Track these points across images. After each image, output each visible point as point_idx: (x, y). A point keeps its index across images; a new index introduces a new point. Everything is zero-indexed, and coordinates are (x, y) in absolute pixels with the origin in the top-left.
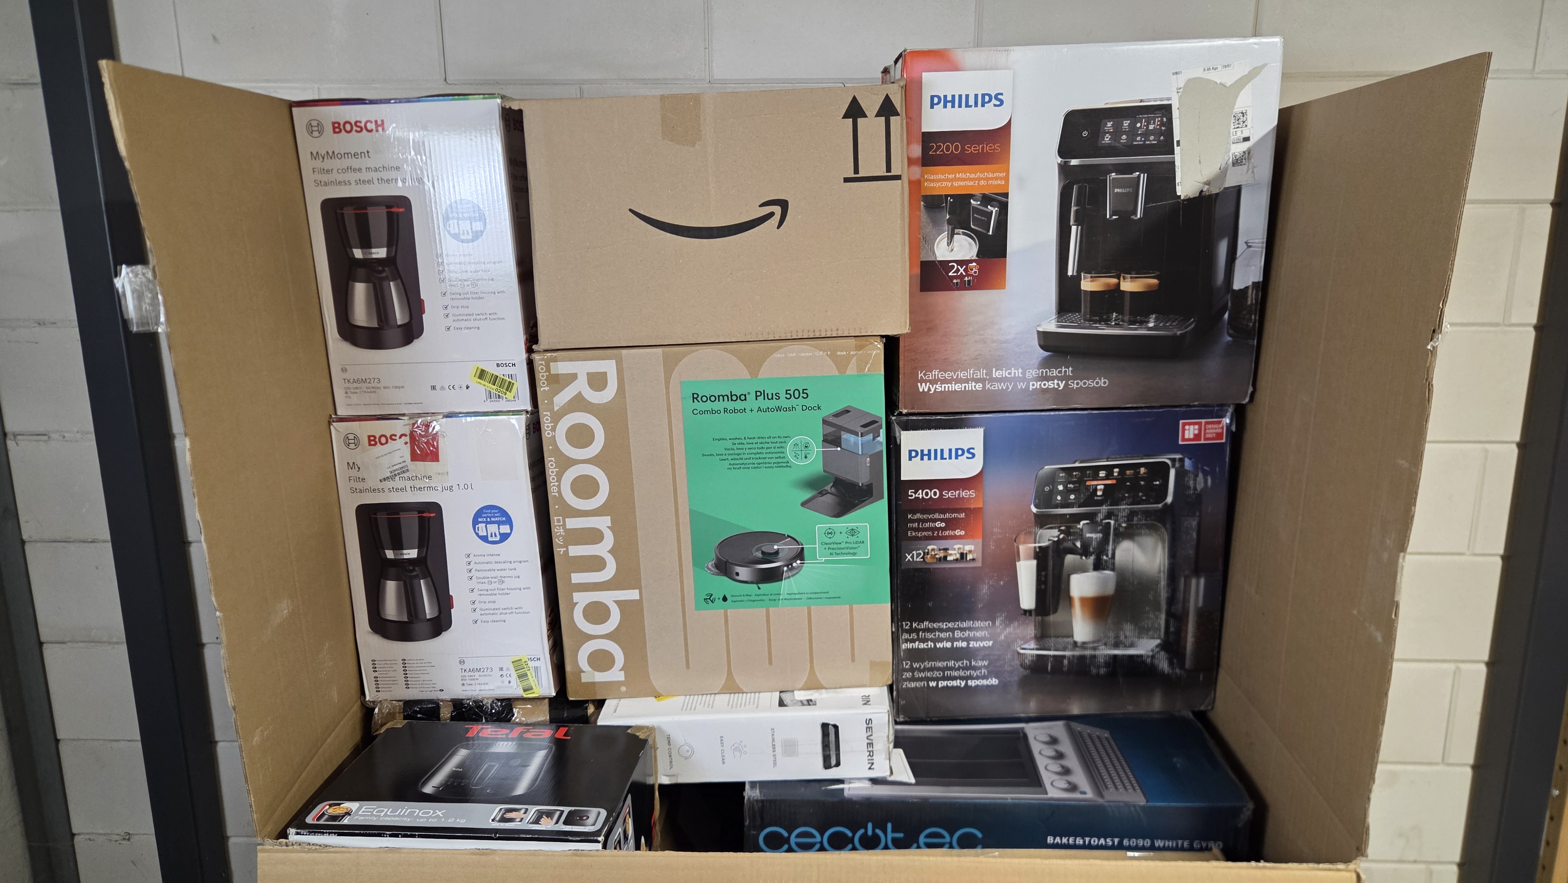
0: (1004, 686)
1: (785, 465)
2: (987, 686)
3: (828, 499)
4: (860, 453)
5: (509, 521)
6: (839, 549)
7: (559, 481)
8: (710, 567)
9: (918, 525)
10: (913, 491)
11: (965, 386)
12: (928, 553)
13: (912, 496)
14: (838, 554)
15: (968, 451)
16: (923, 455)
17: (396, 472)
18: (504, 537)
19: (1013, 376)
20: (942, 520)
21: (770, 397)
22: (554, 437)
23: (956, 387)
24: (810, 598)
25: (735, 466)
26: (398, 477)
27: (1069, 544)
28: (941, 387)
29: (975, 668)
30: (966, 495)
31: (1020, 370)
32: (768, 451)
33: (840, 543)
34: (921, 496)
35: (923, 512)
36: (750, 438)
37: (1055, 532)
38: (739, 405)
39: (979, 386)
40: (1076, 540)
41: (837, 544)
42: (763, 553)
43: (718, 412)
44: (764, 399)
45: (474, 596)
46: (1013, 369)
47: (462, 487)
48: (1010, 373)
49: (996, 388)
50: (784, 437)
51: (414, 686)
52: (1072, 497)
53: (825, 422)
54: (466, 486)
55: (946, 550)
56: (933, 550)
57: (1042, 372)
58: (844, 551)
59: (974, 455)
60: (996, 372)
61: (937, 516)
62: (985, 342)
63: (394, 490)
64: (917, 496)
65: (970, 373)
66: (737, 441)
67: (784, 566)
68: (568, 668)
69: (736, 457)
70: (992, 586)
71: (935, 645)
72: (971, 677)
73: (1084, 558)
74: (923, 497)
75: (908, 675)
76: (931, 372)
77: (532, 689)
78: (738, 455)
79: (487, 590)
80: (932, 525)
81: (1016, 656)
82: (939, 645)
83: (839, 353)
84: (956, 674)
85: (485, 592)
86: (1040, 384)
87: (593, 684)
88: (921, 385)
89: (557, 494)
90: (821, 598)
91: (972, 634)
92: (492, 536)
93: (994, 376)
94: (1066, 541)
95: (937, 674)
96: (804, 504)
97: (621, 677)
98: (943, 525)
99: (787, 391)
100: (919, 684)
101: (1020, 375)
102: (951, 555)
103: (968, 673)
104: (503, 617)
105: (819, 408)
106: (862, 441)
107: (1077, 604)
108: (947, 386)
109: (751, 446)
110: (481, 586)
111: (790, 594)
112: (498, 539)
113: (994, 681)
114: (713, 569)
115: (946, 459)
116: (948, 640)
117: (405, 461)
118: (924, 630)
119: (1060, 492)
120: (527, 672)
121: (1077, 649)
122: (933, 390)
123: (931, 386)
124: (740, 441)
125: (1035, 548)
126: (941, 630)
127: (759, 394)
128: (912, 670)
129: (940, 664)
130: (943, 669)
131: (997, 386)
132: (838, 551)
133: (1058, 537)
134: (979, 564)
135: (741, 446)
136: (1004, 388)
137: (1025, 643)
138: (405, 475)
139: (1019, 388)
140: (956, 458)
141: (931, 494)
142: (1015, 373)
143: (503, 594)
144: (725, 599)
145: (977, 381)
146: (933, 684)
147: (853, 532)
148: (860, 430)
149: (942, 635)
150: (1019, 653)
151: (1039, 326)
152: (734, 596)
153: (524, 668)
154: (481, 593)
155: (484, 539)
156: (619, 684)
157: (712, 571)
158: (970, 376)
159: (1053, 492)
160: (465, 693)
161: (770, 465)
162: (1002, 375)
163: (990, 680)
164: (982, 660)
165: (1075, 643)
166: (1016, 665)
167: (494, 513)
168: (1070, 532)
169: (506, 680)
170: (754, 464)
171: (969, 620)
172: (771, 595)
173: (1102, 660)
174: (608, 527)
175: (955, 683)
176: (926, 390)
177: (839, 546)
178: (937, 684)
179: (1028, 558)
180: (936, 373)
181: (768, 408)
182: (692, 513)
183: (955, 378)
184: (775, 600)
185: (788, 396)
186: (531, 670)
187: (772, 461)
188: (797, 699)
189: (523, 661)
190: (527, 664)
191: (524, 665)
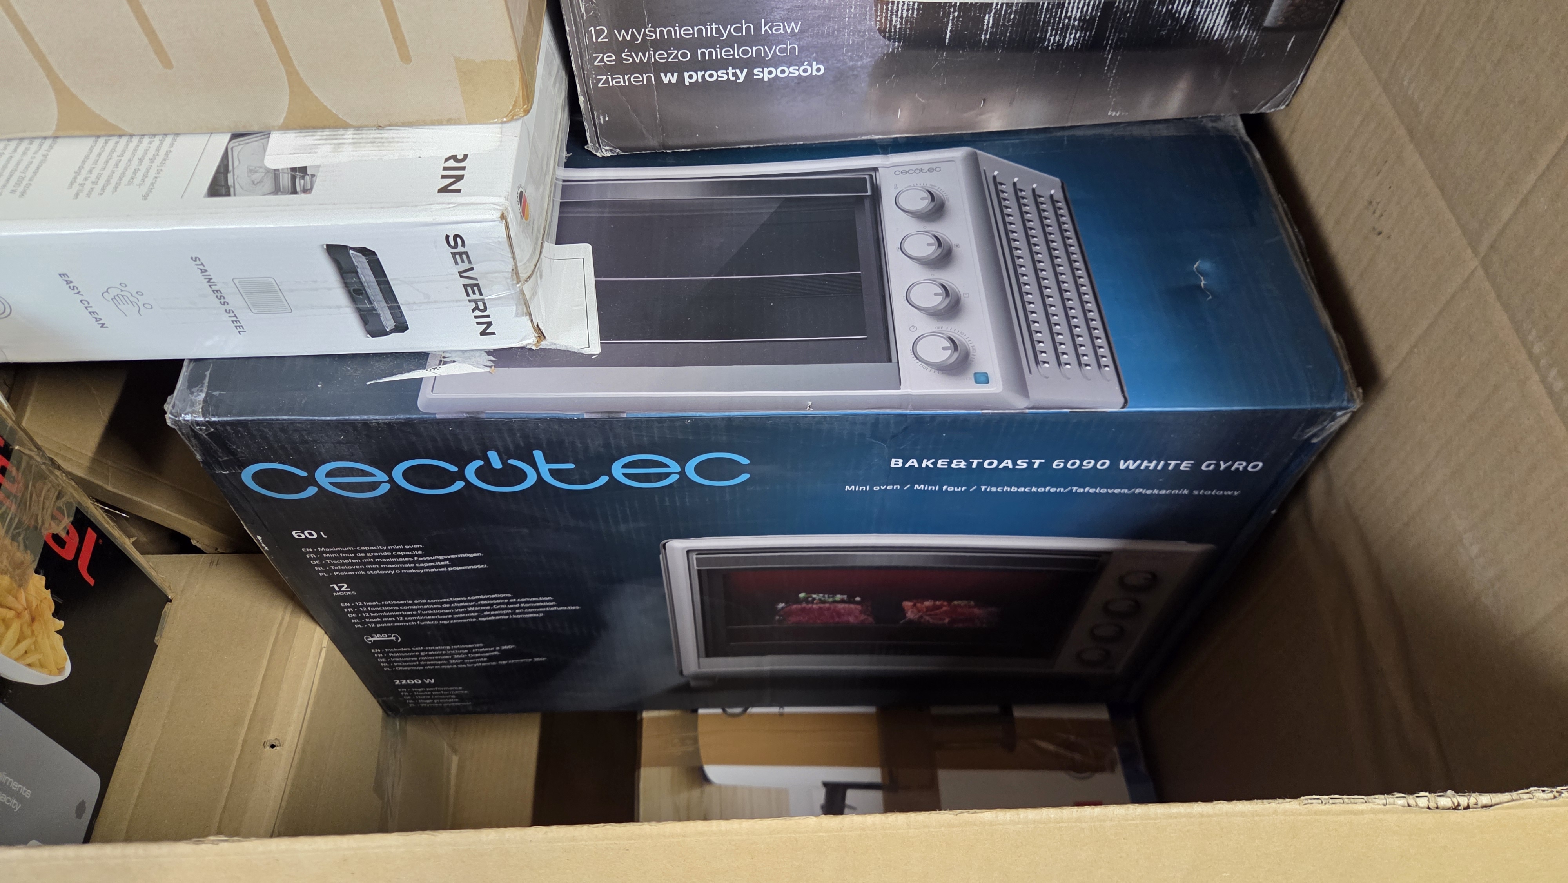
0: (837, 78)
2: (799, 79)
29: (769, 39)
72: (760, 62)
75: (609, 58)
84: (721, 53)
100: (636, 79)
103: (753, 52)
113: (816, 69)
128: (617, 47)
129: (682, 32)
130: (693, 43)
146: (670, 78)
163: (805, 66)
164: (786, 20)
166: (870, 30)
173: (1075, 13)
175: (721, 75)
178: (681, 79)
188: (266, 168)
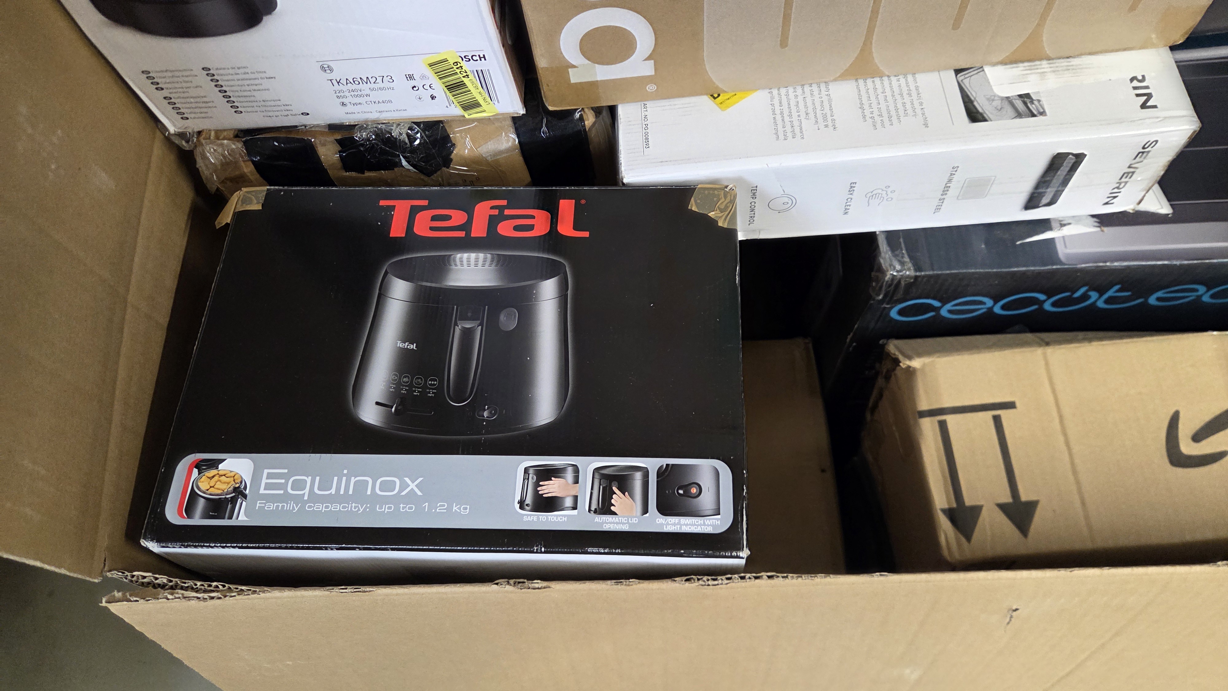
51: (249, 109)
68: (541, 61)
77: (480, 105)
87: (594, 85)
97: (648, 69)
120: (463, 79)
153: (456, 73)
156: (643, 80)
160: (352, 116)
169: (424, 93)
186: (471, 76)
188: (999, 96)
189: (451, 61)
190: (461, 67)
191: (455, 68)
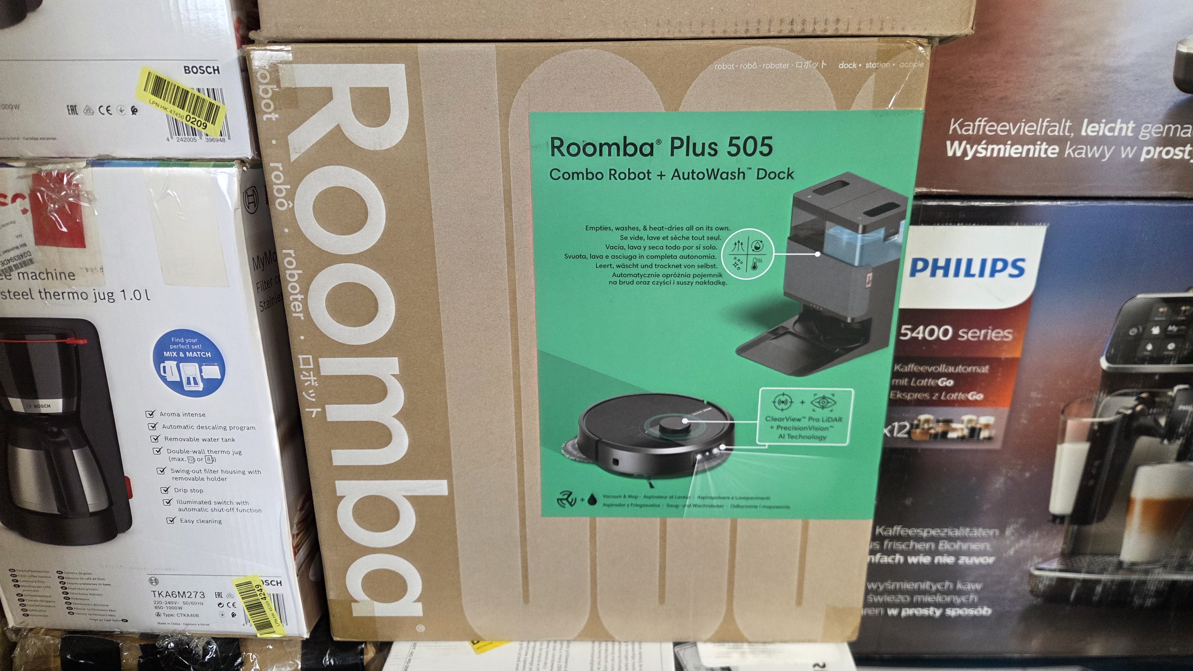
0: (998, 617)
1: (714, 279)
2: (975, 617)
3: (788, 343)
4: (856, 264)
5: (218, 359)
6: (796, 429)
7: (305, 291)
8: (570, 448)
9: (909, 382)
10: (909, 327)
11: (1029, 150)
12: (917, 426)
13: (906, 335)
14: (792, 437)
15: (1014, 265)
16: (935, 267)
17: (12, 264)
18: (212, 386)
19: (1116, 134)
20: (949, 376)
21: (699, 150)
22: (292, 210)
23: (1013, 150)
24: (738, 506)
25: (623, 279)
26: (16, 272)
27: (1148, 421)
28: (986, 149)
29: (960, 593)
30: (997, 337)
31: (1131, 125)
32: (686, 252)
33: (799, 420)
34: (920, 336)
35: (920, 362)
36: (655, 229)
37: (1131, 401)
38: (638, 163)
39: (1053, 151)
40: (1160, 414)
41: (793, 420)
42: (663, 429)
43: (597, 176)
44: (687, 154)
45: (167, 479)
46: (1119, 121)
47: (129, 295)
48: (1112, 130)
49: (1083, 155)
50: (717, 229)
51: (80, 612)
52: (1171, 346)
53: (799, 203)
54: (137, 293)
55: (948, 422)
56: (927, 421)
57: (1169, 128)
58: (804, 433)
59: (1022, 271)
60: (1087, 126)
61: (942, 368)
62: (1080, 69)
63: (12, 294)
64: (914, 335)
65: (1042, 126)
66: (630, 233)
67: (696, 452)
68: (332, 595)
69: (627, 262)
70: (1012, 479)
71: (906, 560)
72: (952, 605)
73: (1166, 442)
74: (924, 338)
76: (974, 121)
77: (271, 626)
78: (631, 258)
79: (188, 472)
80: (931, 382)
81: (1026, 579)
82: (912, 560)
83: (842, 66)
84: (928, 599)
85: (184, 475)
86: (1161, 152)
87: (372, 620)
88: (952, 145)
89: (301, 315)
90: (756, 507)
91: (965, 546)
92: (189, 383)
93: (1083, 133)
94: (1144, 415)
95: (901, 598)
96: (742, 351)
97: (417, 610)
98: (950, 383)
99: (732, 139)
101: (1130, 134)
102: (954, 430)
103: (948, 599)
104: (216, 516)
105: (789, 175)
106: (863, 240)
107: (1137, 510)
108: (996, 148)
109: (654, 243)
110: (177, 465)
111: (703, 498)
112: (200, 387)
113: (985, 611)
114: (575, 453)
115: (973, 276)
116: (926, 553)
117: (25, 245)
118: (892, 538)
119: (1154, 339)
120: (261, 601)
121: (1121, 572)
122: (970, 154)
123: (968, 146)
124: (636, 233)
125: (1093, 424)
126: (919, 539)
127: (677, 143)
129: (907, 586)
130: (912, 593)
131: (1086, 152)
132: (794, 433)
133: (1134, 408)
134: (997, 445)
135: (635, 243)
136: (1097, 156)
137: (1045, 561)
138: (29, 269)
139: (1123, 156)
140: (992, 275)
141: (939, 333)
142: (1121, 129)
143: (213, 479)
144: (593, 501)
145: (1051, 141)
146: (892, 611)
147: (824, 402)
148: (862, 220)
149: (919, 546)
150: (1031, 576)
151: (1181, 42)
152: (608, 497)
153: (256, 595)
154: (178, 475)
155: (177, 386)
156: (415, 620)
157: (573, 455)
158: (1041, 132)
159: (1143, 337)
160: (163, 627)
161: (687, 279)
162: (1098, 132)
163: (980, 608)
164: (974, 582)
165: (1120, 564)
166: (1024, 590)
167: (191, 344)
168: (1154, 402)
169: (228, 612)
170: (658, 276)
171: (965, 526)
172: (671, 497)
173: (1153, 588)
174: (394, 375)
175: (925, 612)
176: (959, 154)
177: (796, 424)
178: (900, 613)
179: (1077, 439)
180: (983, 123)
181: (693, 172)
182: (542, 355)
183: (1013, 133)
184: (677, 506)
185: (734, 150)
186: (268, 599)
187: (691, 271)
188: (704, 667)
189: (254, 584)
190: (261, 589)
191: (256, 591)
